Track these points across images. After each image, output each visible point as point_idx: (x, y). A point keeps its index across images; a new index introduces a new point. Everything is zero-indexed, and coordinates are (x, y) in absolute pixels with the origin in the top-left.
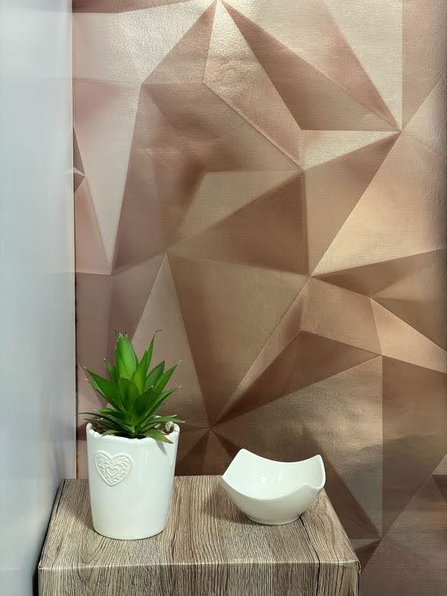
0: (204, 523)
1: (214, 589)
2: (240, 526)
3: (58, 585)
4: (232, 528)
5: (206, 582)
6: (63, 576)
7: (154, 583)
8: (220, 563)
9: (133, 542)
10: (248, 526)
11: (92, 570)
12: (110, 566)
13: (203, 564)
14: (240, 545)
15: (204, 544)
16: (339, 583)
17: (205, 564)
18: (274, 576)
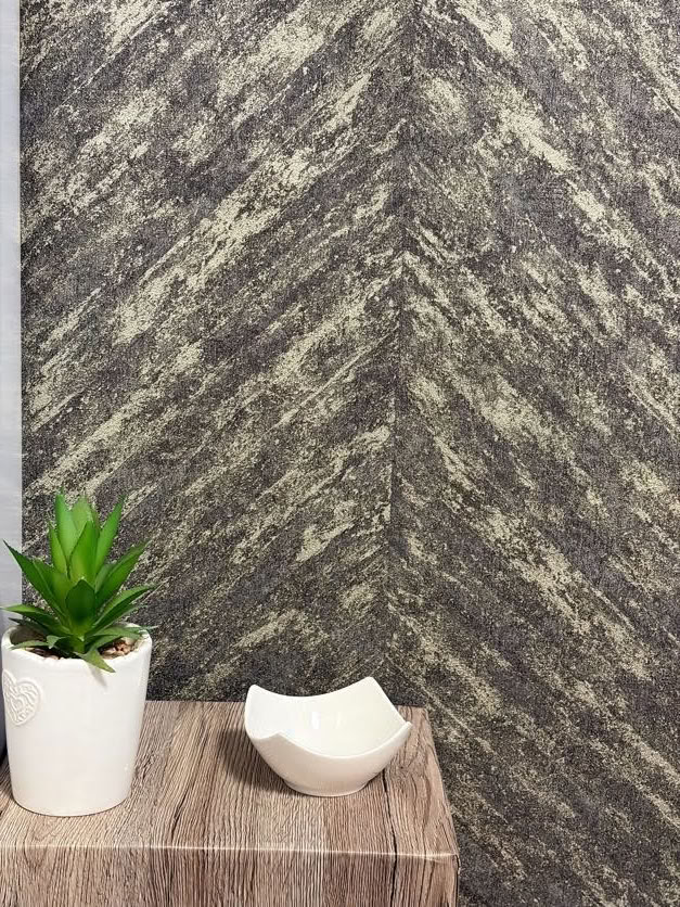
1: (233, 888)
5: (219, 877)
6: (1, 857)
7: (140, 874)
8: (242, 849)
9: (121, 808)
11: (45, 850)
12: (73, 846)
13: (216, 848)
14: (282, 819)
15: (226, 814)
16: (426, 887)
17: (219, 851)
18: (325, 872)
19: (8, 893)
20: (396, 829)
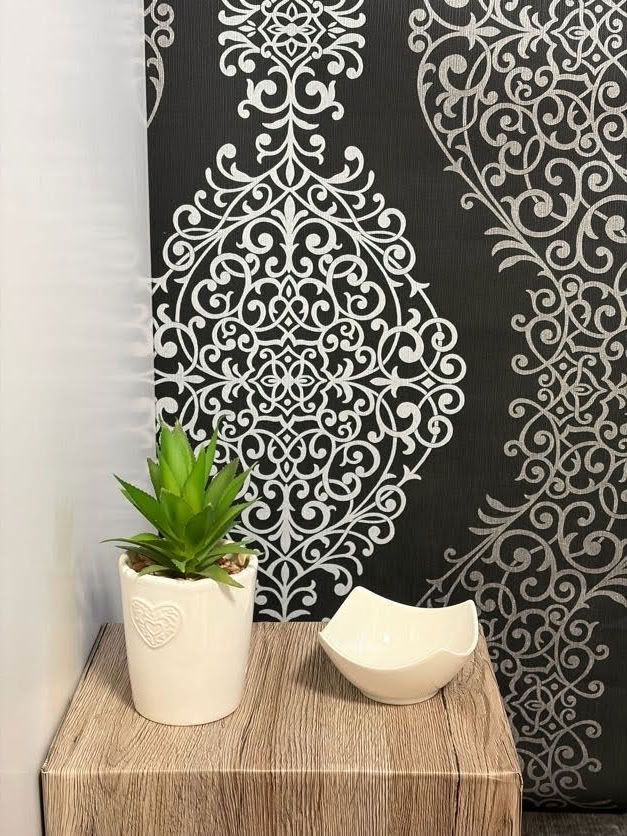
0: (299, 699)
1: (301, 809)
2: (350, 705)
3: (70, 796)
4: (338, 709)
5: (288, 799)
6: (77, 783)
7: (211, 797)
8: (309, 770)
9: (188, 730)
10: (363, 706)
11: (119, 776)
12: (145, 771)
13: (283, 771)
14: (345, 739)
15: (292, 736)
16: (489, 805)
17: (286, 773)
18: (390, 792)
19: (85, 818)
20: (458, 748)
